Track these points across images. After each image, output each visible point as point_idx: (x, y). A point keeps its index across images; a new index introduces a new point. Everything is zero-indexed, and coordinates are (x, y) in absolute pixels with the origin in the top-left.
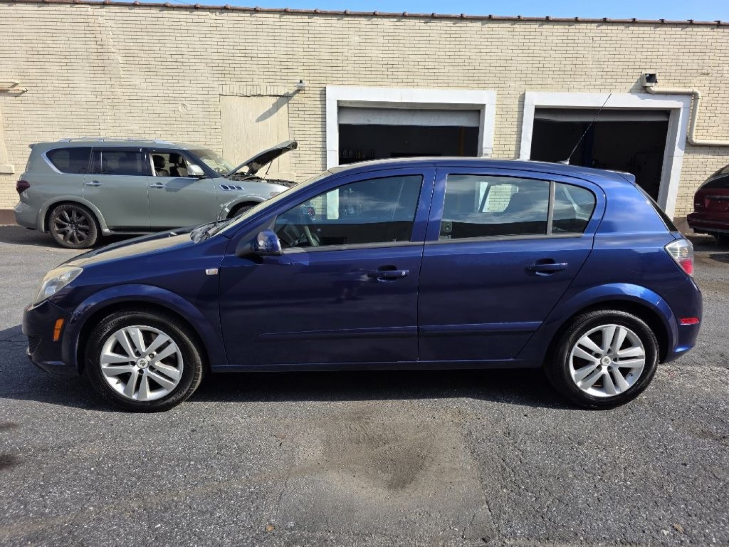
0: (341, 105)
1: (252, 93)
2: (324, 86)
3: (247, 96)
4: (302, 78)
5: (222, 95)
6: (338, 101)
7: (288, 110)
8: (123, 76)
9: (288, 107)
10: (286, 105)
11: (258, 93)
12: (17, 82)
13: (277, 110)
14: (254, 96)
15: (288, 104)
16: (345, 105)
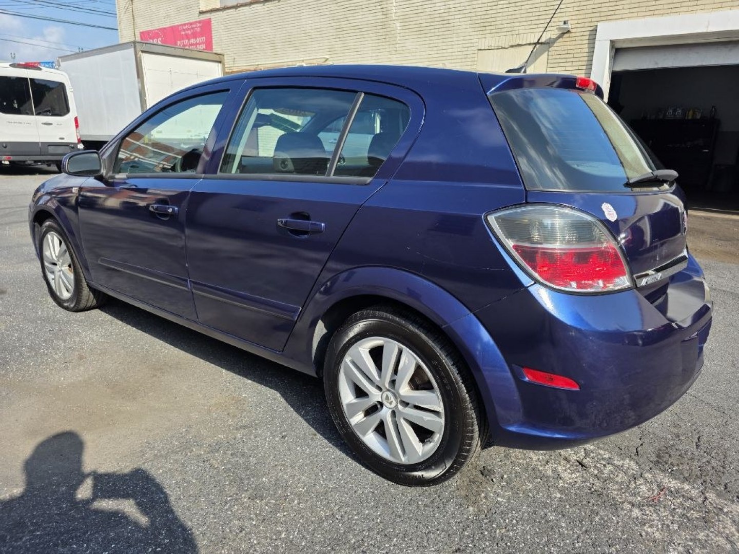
0: (619, 46)
1: (510, 44)
2: (595, 24)
3: (505, 48)
4: (566, 19)
5: (480, 50)
6: (612, 42)
7: (548, 59)
8: (399, 42)
9: (548, 55)
10: (547, 52)
11: (517, 43)
12: (327, 57)
13: (535, 60)
14: (512, 46)
15: (549, 51)
16: (624, 46)
